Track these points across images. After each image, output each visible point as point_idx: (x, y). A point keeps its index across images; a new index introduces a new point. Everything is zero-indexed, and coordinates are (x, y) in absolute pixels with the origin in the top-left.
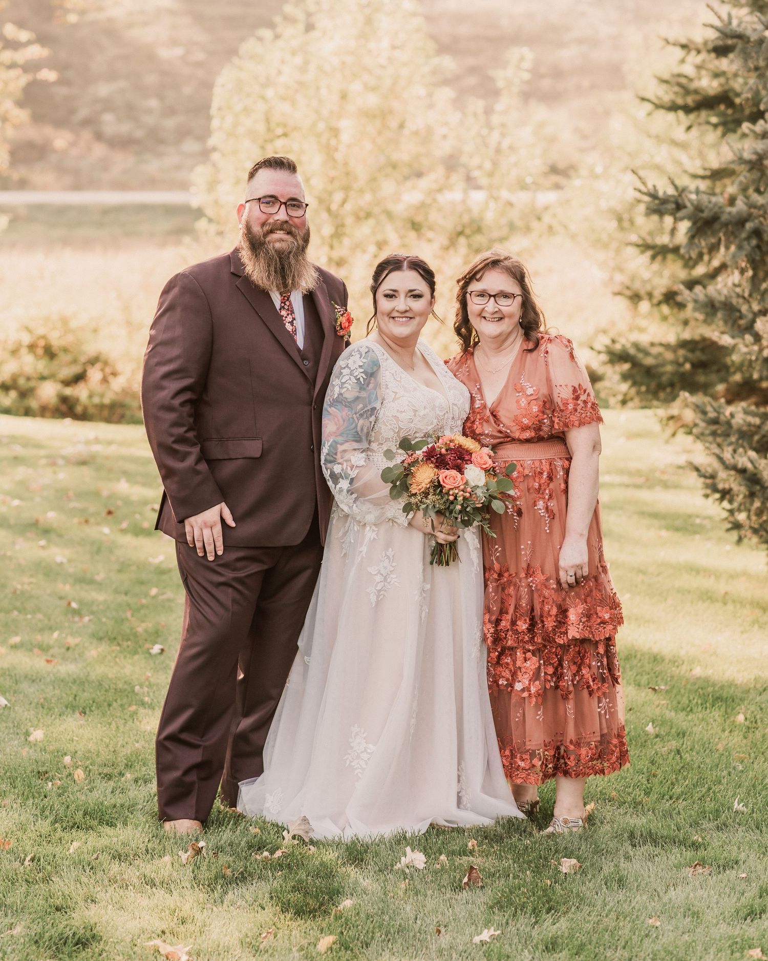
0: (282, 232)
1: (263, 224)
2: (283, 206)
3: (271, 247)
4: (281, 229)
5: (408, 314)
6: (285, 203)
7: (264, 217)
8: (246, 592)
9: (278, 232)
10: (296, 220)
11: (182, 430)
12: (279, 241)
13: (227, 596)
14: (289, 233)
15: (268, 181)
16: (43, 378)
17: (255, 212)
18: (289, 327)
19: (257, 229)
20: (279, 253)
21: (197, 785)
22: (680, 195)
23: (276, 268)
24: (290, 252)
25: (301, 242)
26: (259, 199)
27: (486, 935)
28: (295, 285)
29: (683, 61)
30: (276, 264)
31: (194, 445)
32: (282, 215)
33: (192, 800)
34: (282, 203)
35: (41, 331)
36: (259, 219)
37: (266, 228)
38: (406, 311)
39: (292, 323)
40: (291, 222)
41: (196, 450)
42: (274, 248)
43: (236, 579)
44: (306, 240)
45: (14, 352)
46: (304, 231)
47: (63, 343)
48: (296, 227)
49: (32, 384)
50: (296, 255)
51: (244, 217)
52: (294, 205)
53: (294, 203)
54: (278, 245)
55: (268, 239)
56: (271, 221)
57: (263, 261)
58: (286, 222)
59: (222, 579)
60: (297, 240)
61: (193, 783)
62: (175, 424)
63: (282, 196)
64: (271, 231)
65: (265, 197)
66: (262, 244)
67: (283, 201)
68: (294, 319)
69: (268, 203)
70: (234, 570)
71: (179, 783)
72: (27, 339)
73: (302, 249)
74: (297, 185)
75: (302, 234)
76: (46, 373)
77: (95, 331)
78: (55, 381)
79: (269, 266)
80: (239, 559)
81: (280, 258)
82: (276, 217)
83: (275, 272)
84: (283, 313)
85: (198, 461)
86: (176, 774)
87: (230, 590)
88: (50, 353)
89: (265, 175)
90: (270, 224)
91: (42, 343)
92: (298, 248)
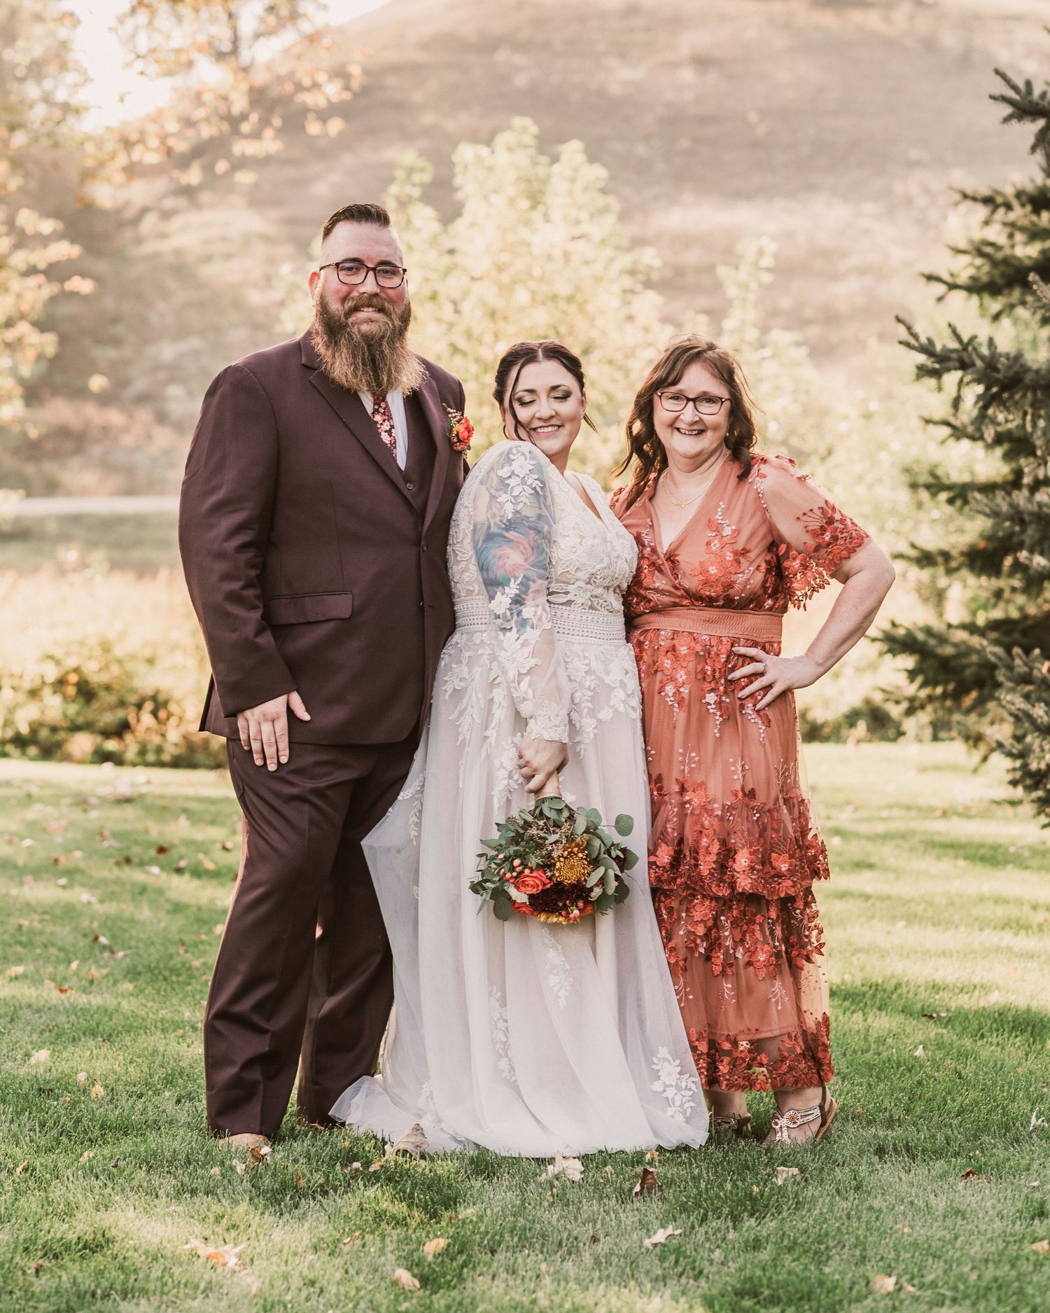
0: (370, 309)
1: (344, 300)
2: (371, 274)
3: (355, 330)
4: (369, 306)
5: (554, 422)
6: (374, 269)
7: (345, 289)
8: (329, 810)
9: (366, 309)
10: (390, 292)
11: (236, 586)
12: (367, 322)
13: (300, 815)
14: (381, 310)
15: (349, 239)
16: (75, 728)
17: (332, 282)
18: (385, 438)
19: (335, 307)
20: (367, 338)
21: (261, 1087)
22: (965, 349)
23: (363, 360)
24: (383, 337)
25: (397, 323)
26: (337, 264)
27: (660, 1236)
28: (391, 383)
29: (987, 223)
30: (363, 354)
31: (253, 607)
32: (370, 286)
33: (255, 1108)
34: (369, 269)
35: (71, 662)
36: (338, 292)
37: (349, 304)
38: (552, 417)
39: (389, 432)
40: (383, 295)
41: (256, 615)
42: (359, 331)
43: (315, 792)
44: (406, 318)
45: (34, 693)
46: (402, 308)
47: (103, 678)
48: (391, 301)
49: (61, 736)
50: (392, 341)
51: (318, 290)
52: (387, 272)
53: (387, 268)
54: (365, 328)
55: (351, 320)
56: (355, 294)
57: (345, 351)
58: (376, 295)
59: (294, 791)
60: (391, 320)
61: (256, 1084)
62: (227, 577)
63: (369, 259)
64: (356, 309)
65: (345, 261)
66: (344, 327)
67: (370, 265)
68: (392, 427)
69: (349, 269)
70: (312, 778)
71: (236, 1082)
72: (52, 674)
73: (400, 332)
74: (391, 243)
75: (399, 311)
76: (80, 720)
77: (151, 661)
78: (93, 732)
79: (354, 357)
80: (318, 764)
81: (369, 346)
82: (362, 289)
83: (364, 364)
84: (378, 418)
85: (259, 632)
86: (231, 1071)
87: (306, 807)
88: (86, 692)
89: (345, 230)
90: (353, 299)
91: (73, 678)
92: (394, 330)
